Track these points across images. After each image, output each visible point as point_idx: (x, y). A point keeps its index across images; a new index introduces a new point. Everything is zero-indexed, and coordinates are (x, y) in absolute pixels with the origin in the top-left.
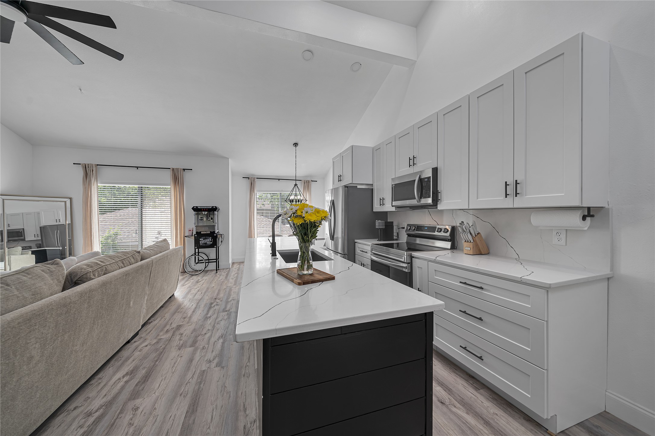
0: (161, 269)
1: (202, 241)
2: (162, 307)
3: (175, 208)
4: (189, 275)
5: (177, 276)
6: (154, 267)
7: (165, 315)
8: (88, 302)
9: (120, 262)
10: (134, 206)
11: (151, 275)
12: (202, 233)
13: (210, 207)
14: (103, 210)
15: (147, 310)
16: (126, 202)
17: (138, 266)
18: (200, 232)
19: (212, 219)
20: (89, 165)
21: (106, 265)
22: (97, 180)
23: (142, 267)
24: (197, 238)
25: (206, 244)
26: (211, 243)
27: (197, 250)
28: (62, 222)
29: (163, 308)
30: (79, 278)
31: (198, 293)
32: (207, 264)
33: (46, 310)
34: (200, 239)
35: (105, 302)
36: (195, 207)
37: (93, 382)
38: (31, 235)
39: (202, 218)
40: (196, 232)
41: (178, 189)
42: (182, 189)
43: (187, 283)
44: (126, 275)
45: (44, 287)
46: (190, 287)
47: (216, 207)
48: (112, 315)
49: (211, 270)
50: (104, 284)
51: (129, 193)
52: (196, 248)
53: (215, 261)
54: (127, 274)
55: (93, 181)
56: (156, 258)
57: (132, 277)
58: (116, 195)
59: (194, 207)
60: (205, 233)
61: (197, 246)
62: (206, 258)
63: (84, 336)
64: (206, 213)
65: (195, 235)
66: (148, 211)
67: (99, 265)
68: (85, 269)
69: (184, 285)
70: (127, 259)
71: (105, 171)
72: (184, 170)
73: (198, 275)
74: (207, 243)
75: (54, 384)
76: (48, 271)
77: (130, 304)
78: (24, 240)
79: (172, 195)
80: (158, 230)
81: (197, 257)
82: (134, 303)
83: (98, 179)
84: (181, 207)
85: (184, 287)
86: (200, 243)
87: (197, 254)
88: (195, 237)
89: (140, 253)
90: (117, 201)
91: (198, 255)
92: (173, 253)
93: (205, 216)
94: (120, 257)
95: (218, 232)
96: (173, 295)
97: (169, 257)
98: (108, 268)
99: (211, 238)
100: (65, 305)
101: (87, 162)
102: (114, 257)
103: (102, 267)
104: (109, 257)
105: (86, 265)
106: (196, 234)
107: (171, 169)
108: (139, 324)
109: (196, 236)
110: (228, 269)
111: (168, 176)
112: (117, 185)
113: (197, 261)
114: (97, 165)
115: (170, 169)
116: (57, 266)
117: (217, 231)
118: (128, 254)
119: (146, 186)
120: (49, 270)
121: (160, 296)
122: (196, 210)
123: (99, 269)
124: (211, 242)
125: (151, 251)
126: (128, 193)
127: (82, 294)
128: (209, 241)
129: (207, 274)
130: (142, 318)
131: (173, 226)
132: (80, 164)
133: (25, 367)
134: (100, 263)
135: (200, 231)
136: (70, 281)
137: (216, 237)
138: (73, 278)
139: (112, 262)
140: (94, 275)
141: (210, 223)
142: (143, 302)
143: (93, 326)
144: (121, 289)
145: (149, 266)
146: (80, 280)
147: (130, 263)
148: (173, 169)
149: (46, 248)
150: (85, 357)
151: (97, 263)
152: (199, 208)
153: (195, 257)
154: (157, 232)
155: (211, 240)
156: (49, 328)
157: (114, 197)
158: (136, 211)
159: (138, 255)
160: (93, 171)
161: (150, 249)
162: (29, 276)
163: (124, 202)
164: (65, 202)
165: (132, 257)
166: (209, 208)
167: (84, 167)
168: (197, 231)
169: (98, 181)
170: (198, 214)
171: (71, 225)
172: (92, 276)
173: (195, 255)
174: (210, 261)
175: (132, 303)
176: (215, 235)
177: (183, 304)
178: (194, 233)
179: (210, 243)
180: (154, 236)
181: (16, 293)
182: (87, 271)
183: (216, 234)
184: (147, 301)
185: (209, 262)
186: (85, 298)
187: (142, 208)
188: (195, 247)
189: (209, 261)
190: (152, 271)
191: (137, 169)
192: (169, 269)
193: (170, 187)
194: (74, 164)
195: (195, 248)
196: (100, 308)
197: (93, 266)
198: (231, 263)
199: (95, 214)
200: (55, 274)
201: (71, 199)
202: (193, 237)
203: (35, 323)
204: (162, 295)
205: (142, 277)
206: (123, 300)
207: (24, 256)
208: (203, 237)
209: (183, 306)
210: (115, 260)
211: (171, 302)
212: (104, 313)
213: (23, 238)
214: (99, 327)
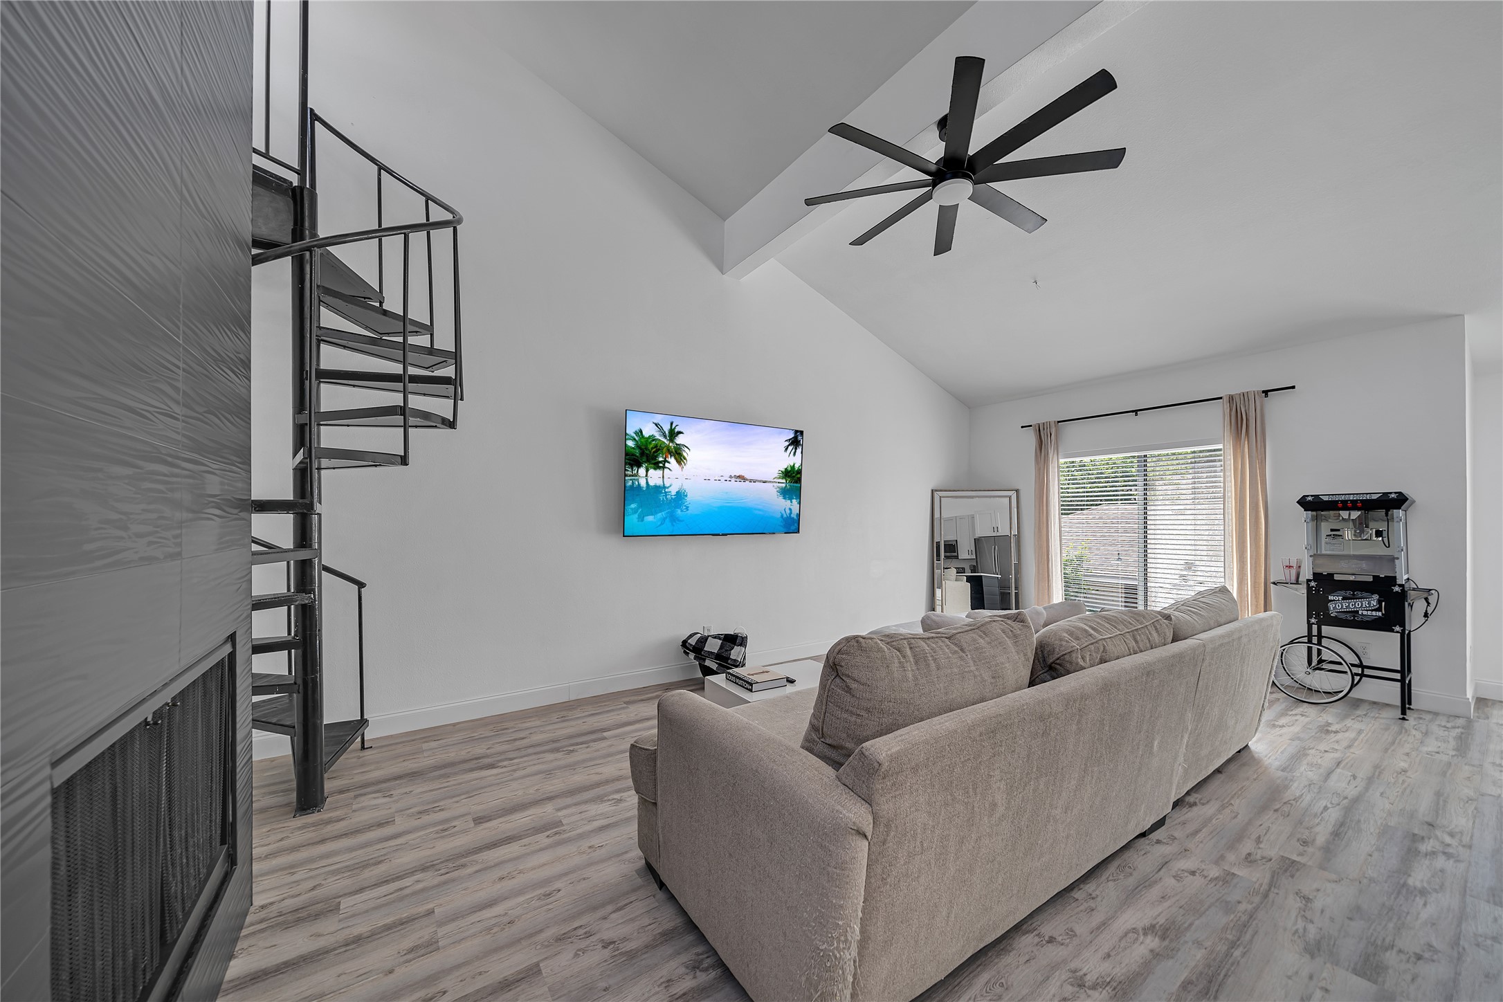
0: (1224, 672)
1: (1337, 604)
2: (1218, 771)
3: (1236, 503)
4: (1285, 698)
5: (1261, 698)
6: (1207, 662)
7: (1232, 802)
8: (1079, 722)
9: (1129, 637)
10: (1127, 500)
11: (1200, 683)
12: (1337, 577)
13: (1375, 497)
14: (1067, 509)
15: (1186, 771)
16: (1095, 492)
17: (1173, 656)
18: (1331, 575)
19: (1379, 534)
20: (1045, 424)
21: (1104, 639)
22: (1057, 451)
23: (1180, 657)
24: (1319, 591)
25: (1354, 617)
26: (1380, 614)
27: (1315, 627)
28: (1004, 531)
29: (1221, 777)
30: (1058, 659)
31: (1338, 770)
32: (1357, 678)
33: (1016, 720)
34: (1331, 598)
35: (1107, 728)
36: (1310, 498)
37: (1077, 894)
38: (965, 551)
39: (1339, 530)
40: (1314, 574)
41: (1246, 450)
42: (1259, 447)
43: (1282, 721)
44: (1148, 674)
45: (1007, 665)
46: (1299, 739)
47: (1400, 493)
48: (1117, 761)
49: (1375, 703)
50: (1107, 687)
51: (1101, 473)
52: (1313, 620)
53: (1398, 676)
54: (1148, 672)
55: (1050, 456)
56: (1212, 640)
57: (1160, 681)
58: (1076, 479)
59: (1308, 496)
60: (1352, 578)
61: (1317, 616)
62: (1352, 659)
63: (1068, 793)
64: (1355, 514)
65: (1308, 581)
66: (1161, 512)
67: (1090, 635)
68: (1067, 642)
69: (1274, 726)
70: (1143, 631)
71: (1071, 430)
72: (1266, 392)
73: (1320, 707)
74: (1357, 612)
75: (1022, 870)
76: (1010, 633)
77: (1152, 747)
78: (957, 557)
79: (1227, 468)
80: (1187, 557)
81: (1315, 648)
82: (1160, 747)
83: (1060, 451)
84: (1258, 500)
85: (1277, 731)
86: (1328, 609)
87: (1315, 640)
88: (1309, 589)
89: (1171, 620)
90: (1078, 492)
91: (1319, 643)
92: (1255, 632)
93: (1351, 523)
94: (1129, 625)
95: (1408, 579)
96: (1247, 745)
97: (1244, 640)
98: (1107, 648)
99: (1376, 597)
100: (1042, 718)
101: (1041, 420)
102: (1115, 622)
103: (1096, 642)
104: (1107, 619)
105: (1067, 633)
106: (1315, 580)
107: (1226, 399)
108: (1168, 801)
109: (1313, 584)
110: (1461, 722)
111: (1216, 416)
112: (1078, 459)
113: (1315, 662)
114: (1059, 422)
115: (1221, 398)
116: (1022, 625)
117: (1405, 577)
118: (1144, 617)
119: (1156, 453)
120: (1011, 631)
121: (1217, 743)
122: (1313, 505)
123: (1092, 647)
124: (1379, 609)
125: (1195, 617)
126: (1098, 474)
127: (1069, 700)
128: (1368, 606)
129: (1359, 712)
130: (1174, 787)
131: (1232, 552)
132: (1031, 426)
133: (986, 818)
134: (1092, 632)
135: (1331, 571)
136: (1041, 660)
137: (1403, 595)
138: (1046, 655)
139: (1115, 634)
140: (1083, 658)
141: (1376, 548)
142: (1178, 747)
143: (1084, 777)
144: (1137, 706)
145: (1195, 660)
146: (1059, 664)
147: (1149, 641)
148: (1231, 398)
149: (982, 574)
150: (1067, 837)
151: (1086, 631)
152: (1325, 498)
153: (1310, 649)
154: (1182, 562)
155: (1380, 602)
156: (1019, 757)
157: (1073, 484)
158: (1134, 509)
159: (1167, 625)
160: (1051, 435)
161: (1189, 610)
162: (987, 639)
163: (1091, 492)
164: (1010, 497)
165: (1155, 627)
166: (1367, 500)
167: (1038, 430)
168: (1319, 570)
169: (1060, 454)
170: (1316, 519)
171: (1018, 537)
172: (1079, 660)
173: (1310, 641)
174: (1367, 672)
175: (1156, 743)
176: (1397, 589)
177: (1286, 787)
178: (1307, 574)
179: (1374, 613)
180: (1177, 572)
181: (973, 668)
182: (1072, 647)
183: (1400, 586)
184: (1187, 746)
185: (1362, 675)
186: (1074, 711)
187: (1145, 504)
188: (1309, 616)
189: (1362, 671)
190: (1202, 673)
191: (1136, 413)
192: (1242, 675)
193: (1224, 446)
194: (1022, 427)
195: (1308, 622)
196: (1098, 739)
197: (1081, 636)
198: (1473, 697)
199: (1054, 519)
200: (1021, 642)
201: (1017, 491)
202: (1303, 590)
203: (1001, 742)
204: (1222, 739)
205: (1181, 684)
206: (1140, 732)
207: (959, 583)
208: (1343, 593)
209: (1288, 795)
210: (1119, 630)
211: (1244, 765)
212: (1104, 752)
213: (956, 554)
214: (1094, 781)
